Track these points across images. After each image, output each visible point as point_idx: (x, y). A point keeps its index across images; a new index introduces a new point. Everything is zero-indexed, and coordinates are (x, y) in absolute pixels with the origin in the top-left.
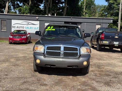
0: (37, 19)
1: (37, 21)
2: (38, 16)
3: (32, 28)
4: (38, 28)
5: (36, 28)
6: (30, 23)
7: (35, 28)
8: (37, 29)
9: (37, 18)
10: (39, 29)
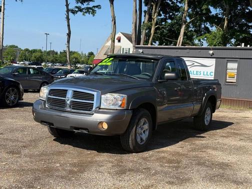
0: (212, 55)
1: (210, 58)
2: (213, 49)
3: (199, 74)
4: (212, 74)
5: (208, 74)
6: (196, 64)
7: (205, 74)
8: (210, 76)
9: (211, 52)
10: (213, 76)
